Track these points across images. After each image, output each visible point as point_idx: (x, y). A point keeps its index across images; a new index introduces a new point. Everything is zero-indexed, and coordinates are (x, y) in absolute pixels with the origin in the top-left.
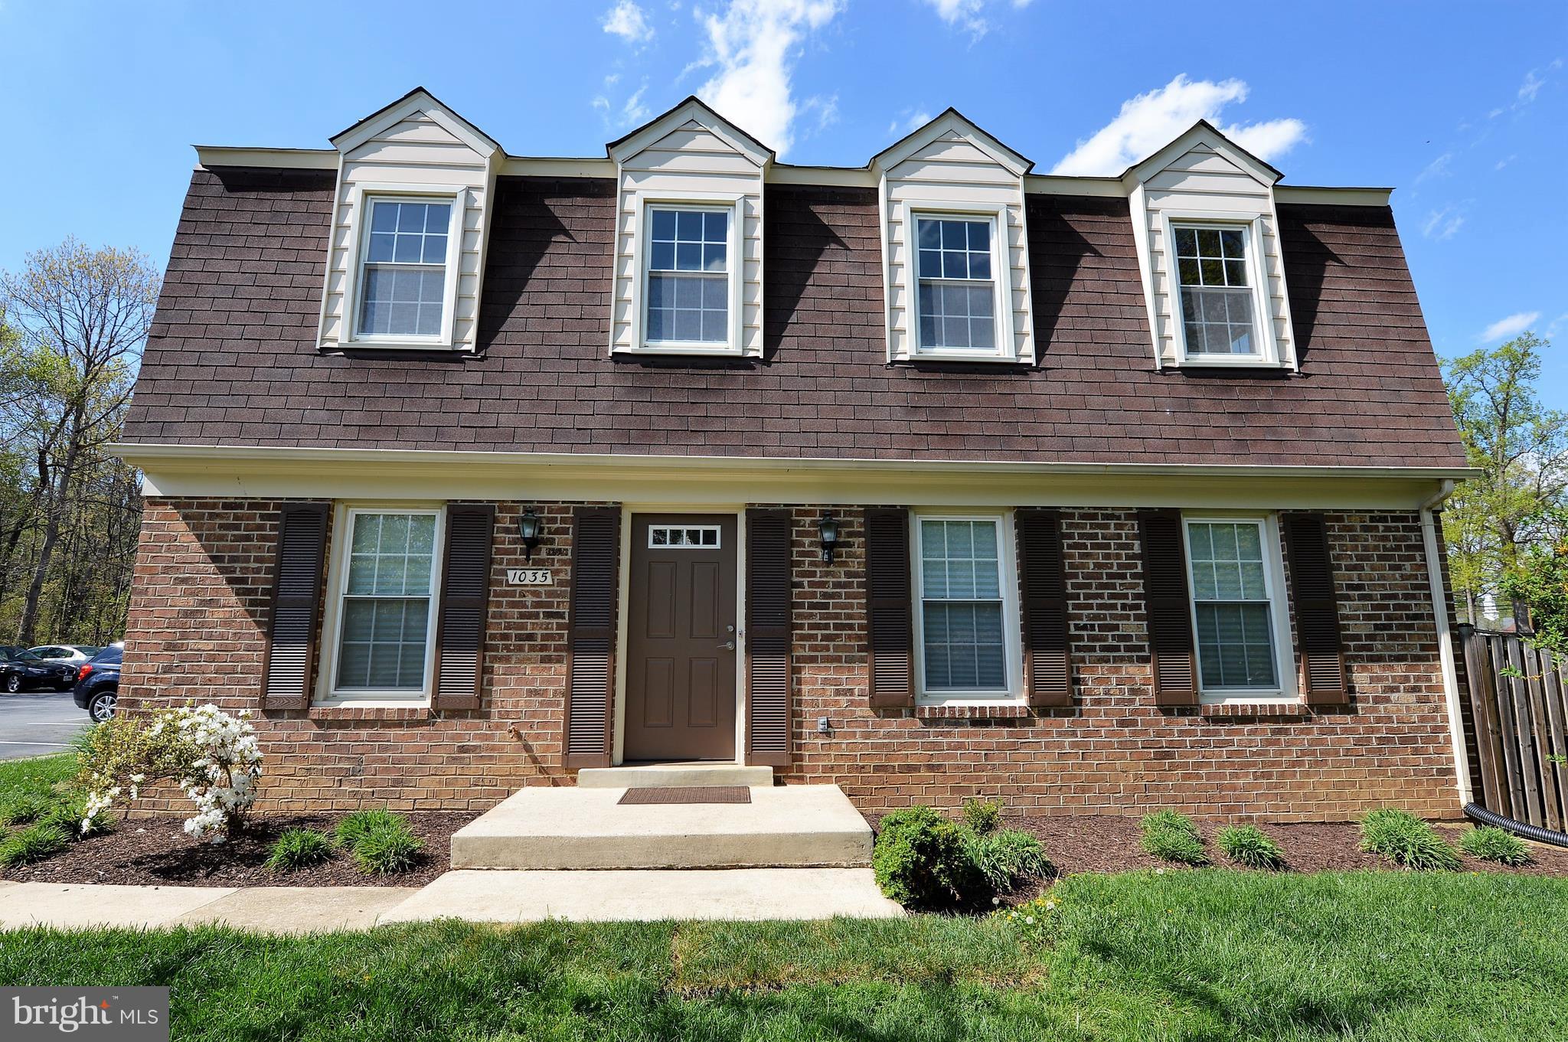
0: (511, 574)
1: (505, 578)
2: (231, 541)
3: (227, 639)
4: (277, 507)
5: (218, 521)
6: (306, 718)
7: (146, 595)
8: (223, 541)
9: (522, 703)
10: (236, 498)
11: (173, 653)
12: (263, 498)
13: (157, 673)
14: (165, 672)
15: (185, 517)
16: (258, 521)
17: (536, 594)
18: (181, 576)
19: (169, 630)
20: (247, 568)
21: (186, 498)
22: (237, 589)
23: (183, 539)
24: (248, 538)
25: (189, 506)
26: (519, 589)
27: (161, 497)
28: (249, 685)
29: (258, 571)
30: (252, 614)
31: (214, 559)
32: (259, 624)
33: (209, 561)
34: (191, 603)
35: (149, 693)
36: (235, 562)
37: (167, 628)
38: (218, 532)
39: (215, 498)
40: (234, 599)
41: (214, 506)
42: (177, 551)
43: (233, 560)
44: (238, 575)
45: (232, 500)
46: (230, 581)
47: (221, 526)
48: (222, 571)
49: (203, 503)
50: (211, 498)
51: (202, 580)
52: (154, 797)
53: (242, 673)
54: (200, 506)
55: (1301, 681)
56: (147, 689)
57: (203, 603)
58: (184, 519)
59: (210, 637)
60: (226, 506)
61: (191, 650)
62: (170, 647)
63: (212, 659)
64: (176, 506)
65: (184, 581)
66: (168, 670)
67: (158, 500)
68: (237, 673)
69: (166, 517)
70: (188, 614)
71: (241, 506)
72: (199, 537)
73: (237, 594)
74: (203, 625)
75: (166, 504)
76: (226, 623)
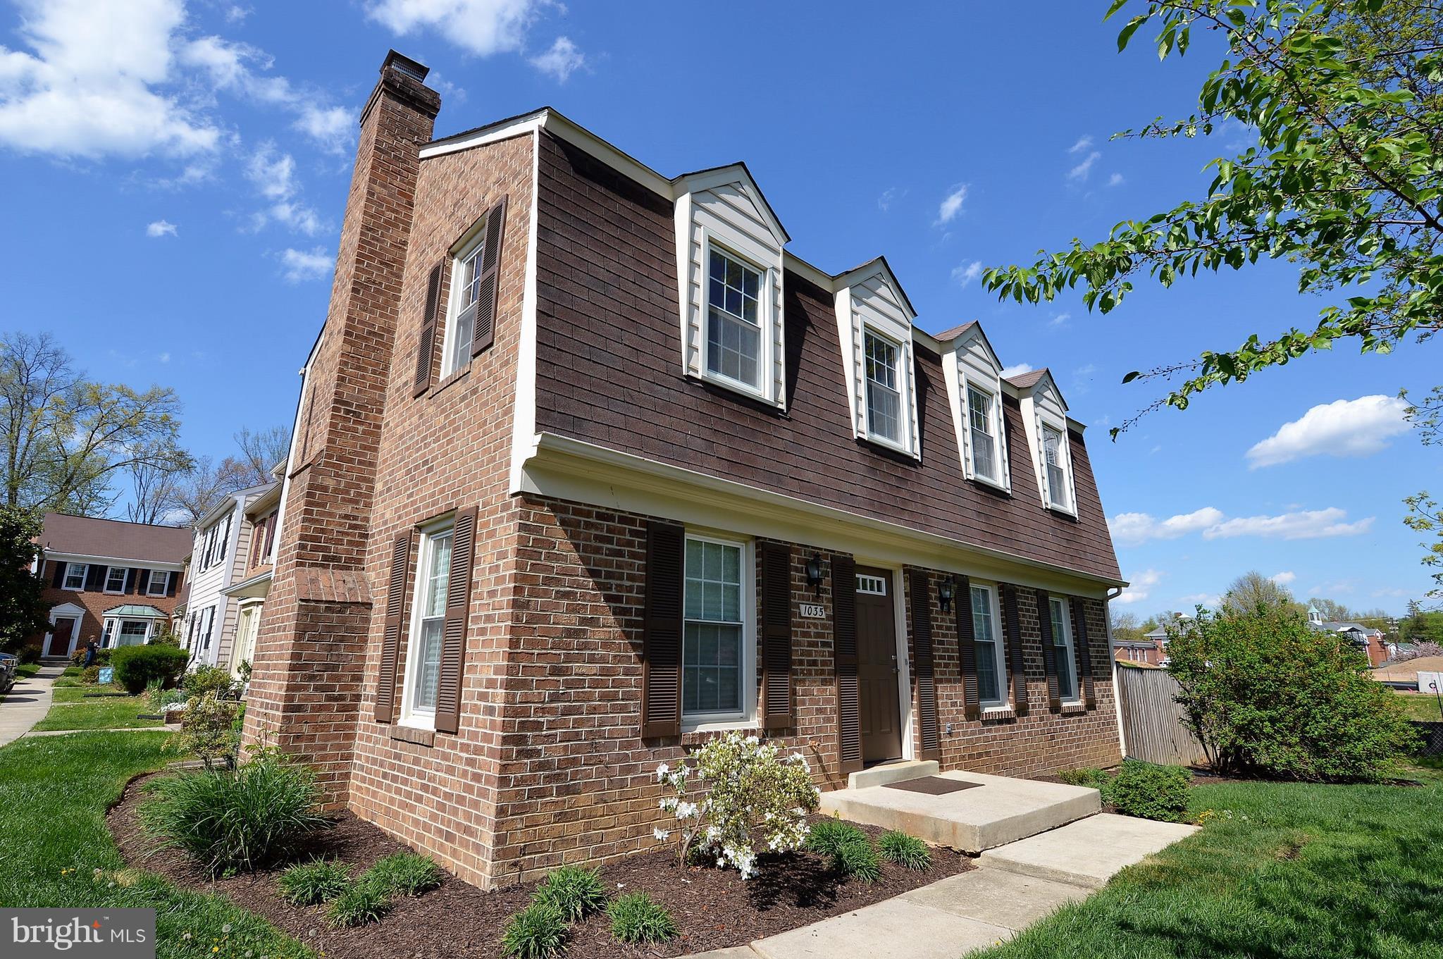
0: (803, 607)
1: (798, 611)
2: (606, 555)
3: (608, 663)
4: (643, 524)
5: (593, 532)
6: (677, 744)
7: (528, 608)
8: (599, 554)
9: (813, 720)
10: (607, 509)
11: (558, 678)
12: (630, 513)
13: (543, 702)
14: (551, 701)
15: (563, 523)
16: (628, 537)
17: (815, 626)
18: (562, 589)
19: (554, 652)
20: (621, 586)
21: (562, 500)
22: (615, 608)
23: (562, 547)
24: (620, 554)
25: (565, 510)
26: (806, 621)
27: (537, 496)
28: (630, 712)
29: (630, 589)
30: (627, 635)
31: (593, 573)
32: (635, 647)
33: (587, 574)
34: (571, 621)
35: (538, 726)
36: (610, 578)
37: (552, 648)
38: (593, 543)
39: (589, 505)
40: (611, 618)
41: (589, 514)
42: (557, 560)
43: (609, 575)
44: (613, 592)
45: (604, 511)
46: (608, 599)
47: (597, 538)
48: (599, 586)
49: (581, 510)
50: (585, 505)
51: (583, 595)
52: (547, 851)
53: (623, 700)
54: (576, 512)
55: (1082, 692)
56: (534, 721)
57: (584, 621)
58: (561, 524)
59: (592, 659)
60: (600, 516)
61: (576, 674)
62: (556, 671)
63: (595, 684)
64: (553, 508)
65: (566, 595)
66: (555, 698)
67: (534, 498)
68: (618, 700)
69: (542, 518)
70: (570, 633)
71: (611, 518)
72: (577, 547)
73: (614, 614)
74: (585, 646)
75: (543, 504)
76: (605, 645)
